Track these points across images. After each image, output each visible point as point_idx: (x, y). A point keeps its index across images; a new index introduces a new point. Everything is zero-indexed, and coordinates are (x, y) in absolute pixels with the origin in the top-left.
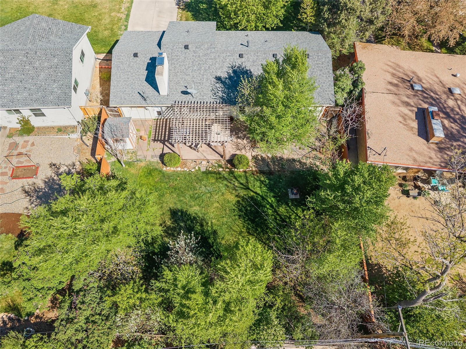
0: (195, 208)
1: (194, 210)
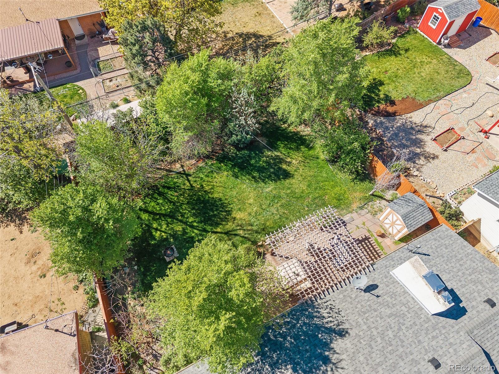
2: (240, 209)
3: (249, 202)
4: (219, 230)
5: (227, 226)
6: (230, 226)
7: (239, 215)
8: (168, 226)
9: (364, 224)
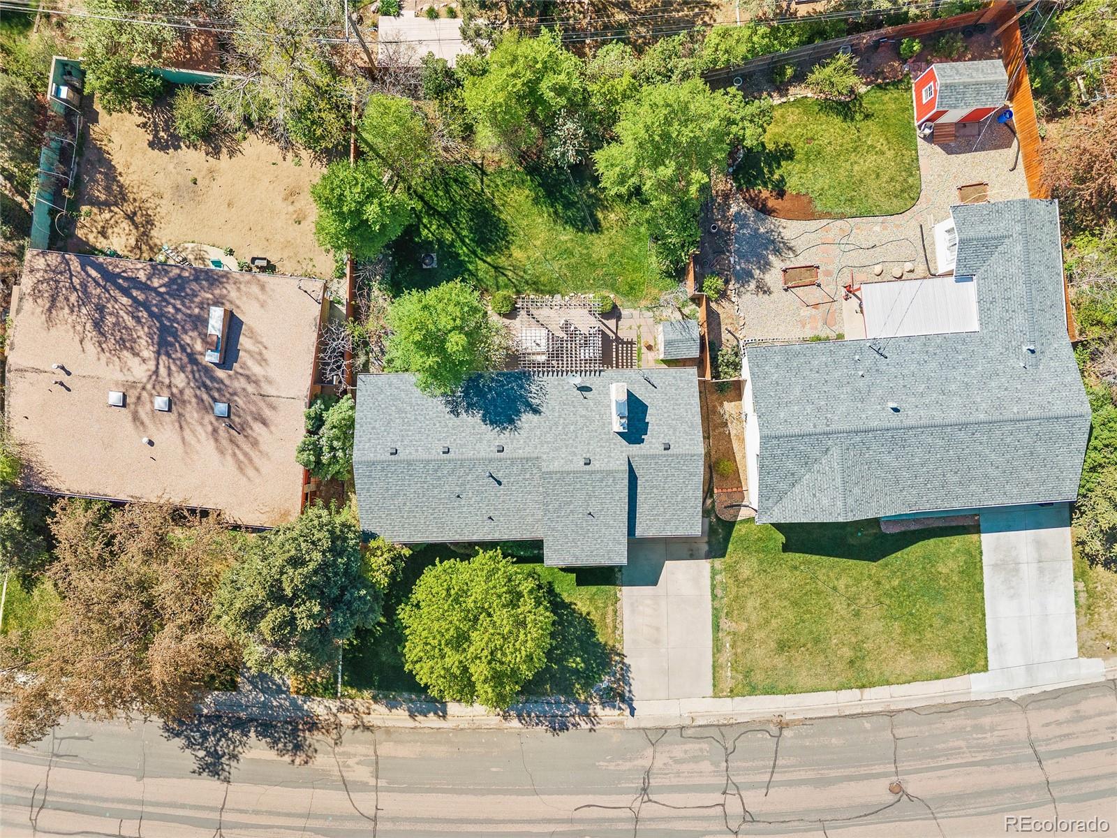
0: (566, 238)
1: (567, 235)
2: (520, 247)
3: (535, 243)
4: (489, 260)
5: (500, 261)
6: (502, 261)
7: (517, 253)
8: (438, 229)
9: (639, 327)
